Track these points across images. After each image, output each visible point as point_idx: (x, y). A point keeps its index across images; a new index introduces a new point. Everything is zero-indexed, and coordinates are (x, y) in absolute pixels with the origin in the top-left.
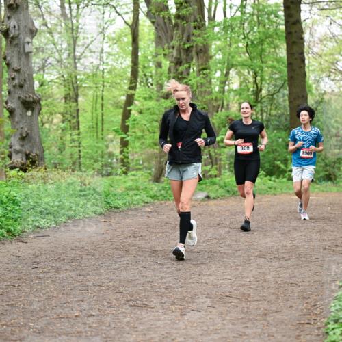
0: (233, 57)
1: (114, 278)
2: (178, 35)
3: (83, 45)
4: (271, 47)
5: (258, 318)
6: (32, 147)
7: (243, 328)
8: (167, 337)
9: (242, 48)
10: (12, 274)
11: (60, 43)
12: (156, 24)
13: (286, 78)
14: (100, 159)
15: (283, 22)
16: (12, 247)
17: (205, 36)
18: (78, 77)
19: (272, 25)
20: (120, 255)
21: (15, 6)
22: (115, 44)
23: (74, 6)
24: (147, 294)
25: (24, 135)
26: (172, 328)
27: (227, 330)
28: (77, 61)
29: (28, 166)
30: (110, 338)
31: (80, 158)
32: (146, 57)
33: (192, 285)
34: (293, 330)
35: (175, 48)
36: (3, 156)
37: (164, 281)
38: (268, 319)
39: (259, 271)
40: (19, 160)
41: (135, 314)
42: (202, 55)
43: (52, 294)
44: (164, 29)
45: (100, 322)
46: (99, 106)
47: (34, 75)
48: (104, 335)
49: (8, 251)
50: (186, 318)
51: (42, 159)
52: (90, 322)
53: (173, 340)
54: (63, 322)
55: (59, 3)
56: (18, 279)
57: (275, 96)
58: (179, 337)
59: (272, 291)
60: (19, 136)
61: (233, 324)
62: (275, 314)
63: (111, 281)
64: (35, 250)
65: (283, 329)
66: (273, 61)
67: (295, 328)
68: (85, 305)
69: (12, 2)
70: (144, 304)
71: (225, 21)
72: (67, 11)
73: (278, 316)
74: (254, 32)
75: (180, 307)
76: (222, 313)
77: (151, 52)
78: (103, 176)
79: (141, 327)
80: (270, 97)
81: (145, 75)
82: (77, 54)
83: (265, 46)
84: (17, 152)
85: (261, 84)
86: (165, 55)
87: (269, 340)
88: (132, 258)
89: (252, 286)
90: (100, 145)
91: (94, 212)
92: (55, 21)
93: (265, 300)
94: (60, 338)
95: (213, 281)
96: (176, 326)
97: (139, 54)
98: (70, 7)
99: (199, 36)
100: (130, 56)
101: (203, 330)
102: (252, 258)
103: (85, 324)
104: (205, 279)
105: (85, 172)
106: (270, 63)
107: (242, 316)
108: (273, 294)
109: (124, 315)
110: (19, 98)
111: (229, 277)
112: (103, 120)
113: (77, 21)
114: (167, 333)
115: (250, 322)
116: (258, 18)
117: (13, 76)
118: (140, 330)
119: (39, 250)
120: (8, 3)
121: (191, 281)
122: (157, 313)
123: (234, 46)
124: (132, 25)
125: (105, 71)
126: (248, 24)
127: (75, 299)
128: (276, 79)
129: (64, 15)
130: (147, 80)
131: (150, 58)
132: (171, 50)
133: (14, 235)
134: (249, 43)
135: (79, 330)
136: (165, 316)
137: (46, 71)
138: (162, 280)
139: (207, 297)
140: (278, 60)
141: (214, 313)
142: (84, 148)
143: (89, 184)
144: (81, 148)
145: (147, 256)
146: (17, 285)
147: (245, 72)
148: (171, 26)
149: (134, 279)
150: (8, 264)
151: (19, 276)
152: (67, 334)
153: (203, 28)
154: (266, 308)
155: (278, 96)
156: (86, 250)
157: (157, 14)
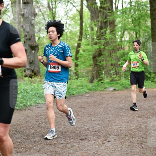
0: (126, 26)
2: (101, 16)
4: (144, 21)
5: (138, 145)
6: (34, 67)
7: (131, 149)
8: (96, 153)
9: (130, 21)
10: (26, 125)
12: (91, 11)
13: (151, 35)
15: (149, 9)
16: (26, 112)
17: (114, 16)
19: (144, 11)
21: (27, 3)
22: (72, 20)
23: (54, 3)
24: (87, 134)
25: (31, 61)
26: (98, 149)
27: (124, 151)
29: (33, 75)
30: (71, 154)
32: (87, 26)
33: (108, 130)
34: (154, 151)
35: (100, 22)
36: (21, 71)
37: (95, 128)
38: (142, 145)
39: (138, 123)
40: (29, 73)
41: (81, 143)
42: (112, 25)
43: (44, 134)
44: (94, 13)
45: (66, 147)
47: (36, 34)
48: (67, 152)
49: (24, 114)
50: (105, 145)
51: (39, 72)
52: (61, 147)
53: (99, 155)
54: (49, 146)
55: (47, 1)
56: (29, 127)
57: (145, 43)
58: (102, 154)
60: (29, 62)
61: (126, 148)
62: (146, 143)
64: (36, 114)
65: (149, 150)
66: (144, 28)
67: (155, 150)
68: (59, 139)
69: (25, 1)
71: (122, 9)
72: (51, 5)
74: (136, 14)
75: (102, 140)
76: (121, 143)
77: (89, 24)
80: (143, 44)
81: (86, 34)
83: (141, 20)
84: (28, 69)
85: (139, 38)
86: (95, 25)
87: (143, 155)
88: (80, 117)
89: (135, 131)
92: (45, 10)
93: (141, 137)
94: (47, 154)
95: (117, 128)
96: (100, 148)
97: (83, 24)
98: (52, 3)
99: (111, 16)
100: (79, 25)
101: (112, 150)
102: (135, 117)
103: (59, 147)
104: (114, 127)
106: (143, 28)
107: (131, 144)
108: (145, 134)
109: (77, 143)
110: (29, 45)
111: (124, 126)
113: (55, 10)
114: (96, 152)
115: (134, 147)
116: (138, 7)
117: (26, 35)
118: (84, 150)
119: (38, 114)
120: (24, 2)
121: (107, 128)
122: (91, 143)
123: (127, 20)
124: (80, 11)
125: (68, 32)
126: (133, 10)
128: (146, 36)
129: (49, 7)
130: (87, 36)
131: (88, 26)
132: (98, 23)
133: (26, 107)
134: (134, 19)
135: (56, 150)
136: (95, 144)
137: (41, 32)
139: (114, 135)
140: (147, 27)
141: (118, 142)
145: (87, 117)
146: (28, 130)
147: (132, 32)
148: (98, 11)
149: (81, 127)
150: (24, 120)
151: (29, 126)
152: (51, 152)
153: (112, 13)
154: (141, 140)
155: (147, 43)
156: (59, 114)
157: (91, 6)
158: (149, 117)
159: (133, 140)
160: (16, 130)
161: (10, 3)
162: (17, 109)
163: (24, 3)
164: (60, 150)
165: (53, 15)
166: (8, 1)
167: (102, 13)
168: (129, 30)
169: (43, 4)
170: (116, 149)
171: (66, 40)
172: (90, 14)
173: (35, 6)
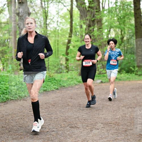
0: (112, 24)
1: (63, 115)
2: (89, 15)
3: (50, 19)
4: (128, 20)
5: (123, 132)
7: (117, 136)
8: (85, 140)
9: (116, 20)
10: (21, 114)
11: (40, 18)
12: (80, 10)
13: (134, 32)
14: (57, 66)
15: (133, 9)
16: (21, 103)
17: (101, 15)
18: (48, 32)
19: (128, 10)
20: (65, 106)
21: (22, 3)
22: (63, 18)
23: (46, 3)
24: (77, 122)
26: (87, 136)
27: (110, 137)
28: (47, 25)
30: (61, 140)
31: (48, 66)
34: (138, 137)
35: (88, 20)
36: (17, 65)
37: (84, 117)
38: (127, 133)
39: (123, 112)
41: (71, 130)
42: (99, 23)
44: (83, 12)
45: (57, 134)
46: (56, 44)
48: (58, 139)
49: (19, 104)
50: (93, 132)
52: (53, 134)
53: (87, 141)
55: (40, 2)
57: (130, 40)
58: (90, 140)
59: (129, 121)
61: (112, 135)
62: (130, 131)
63: (62, 116)
64: (30, 104)
65: (133, 137)
66: (129, 25)
68: (51, 127)
69: (21, 1)
70: (76, 126)
71: (109, 9)
72: (43, 5)
73: (131, 131)
74: (121, 13)
75: (90, 128)
76: (108, 130)
77: (78, 22)
78: (58, 73)
79: (74, 136)
80: (128, 40)
81: (76, 31)
82: (48, 23)
83: (126, 19)
85: (124, 35)
86: (84, 23)
87: (128, 141)
88: (70, 107)
89: (120, 119)
90: (57, 60)
91: (55, 88)
92: (38, 9)
93: (126, 125)
94: (40, 140)
95: (104, 117)
96: (89, 136)
97: (73, 22)
99: (98, 15)
100: (70, 23)
101: (100, 137)
102: (120, 107)
103: (51, 134)
104: (101, 116)
105: (51, 71)
106: (128, 26)
107: (116, 131)
108: (129, 122)
109: (67, 131)
111: (110, 115)
112: (58, 50)
113: (48, 9)
114: (85, 138)
115: (119, 134)
116: (123, 7)
118: (73, 137)
121: (95, 117)
122: (81, 130)
123: (112, 19)
124: (70, 10)
125: (59, 30)
126: (119, 10)
127: (47, 124)
128: (130, 33)
129: (42, 7)
130: (76, 33)
131: (77, 24)
132: (86, 21)
133: (21, 98)
134: (119, 18)
135: (48, 137)
136: (84, 131)
138: (82, 116)
139: (101, 124)
140: (131, 25)
141: (104, 130)
142: (51, 62)
143: (52, 77)
144: (49, 62)
145: (76, 106)
146: (23, 118)
147: (117, 30)
148: (86, 11)
149: (71, 116)
150: (19, 109)
151: (23, 115)
152: (43, 139)
153: (100, 12)
154: (126, 128)
155: (131, 40)
156: (51, 104)
157: (81, 6)
158: (133, 107)
159: (118, 128)
160: (12, 118)
161: (7, 3)
162: (13, 100)
163: (20, 3)
164: (52, 136)
165: (45, 14)
166: (4, 1)
167: (90, 12)
168: (115, 28)
169: (36, 4)
170: (103, 136)
171: (57, 37)
172: (79, 13)
173: (29, 6)
